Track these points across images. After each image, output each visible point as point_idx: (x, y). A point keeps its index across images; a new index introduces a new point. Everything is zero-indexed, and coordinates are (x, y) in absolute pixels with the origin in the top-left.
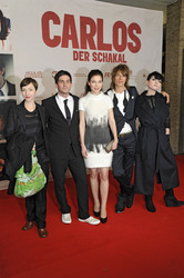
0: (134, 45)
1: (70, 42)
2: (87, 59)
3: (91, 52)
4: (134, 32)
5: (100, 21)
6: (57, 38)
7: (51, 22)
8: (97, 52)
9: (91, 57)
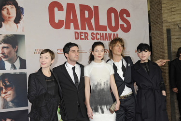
0: (125, 26)
1: (72, 25)
2: (86, 38)
3: (90, 32)
4: (125, 16)
5: (96, 8)
6: (61, 22)
7: (56, 9)
8: (95, 32)
9: (90, 37)
